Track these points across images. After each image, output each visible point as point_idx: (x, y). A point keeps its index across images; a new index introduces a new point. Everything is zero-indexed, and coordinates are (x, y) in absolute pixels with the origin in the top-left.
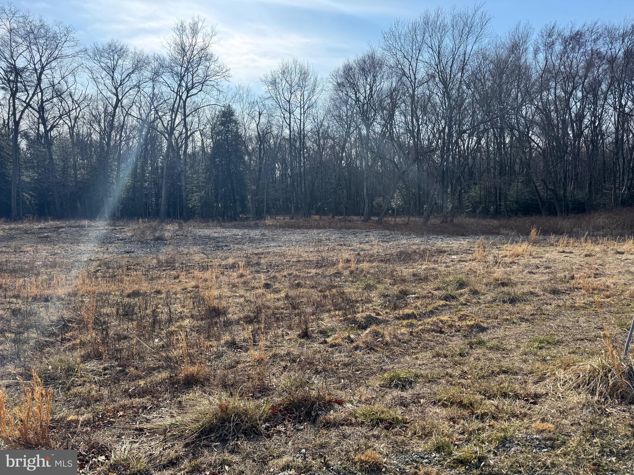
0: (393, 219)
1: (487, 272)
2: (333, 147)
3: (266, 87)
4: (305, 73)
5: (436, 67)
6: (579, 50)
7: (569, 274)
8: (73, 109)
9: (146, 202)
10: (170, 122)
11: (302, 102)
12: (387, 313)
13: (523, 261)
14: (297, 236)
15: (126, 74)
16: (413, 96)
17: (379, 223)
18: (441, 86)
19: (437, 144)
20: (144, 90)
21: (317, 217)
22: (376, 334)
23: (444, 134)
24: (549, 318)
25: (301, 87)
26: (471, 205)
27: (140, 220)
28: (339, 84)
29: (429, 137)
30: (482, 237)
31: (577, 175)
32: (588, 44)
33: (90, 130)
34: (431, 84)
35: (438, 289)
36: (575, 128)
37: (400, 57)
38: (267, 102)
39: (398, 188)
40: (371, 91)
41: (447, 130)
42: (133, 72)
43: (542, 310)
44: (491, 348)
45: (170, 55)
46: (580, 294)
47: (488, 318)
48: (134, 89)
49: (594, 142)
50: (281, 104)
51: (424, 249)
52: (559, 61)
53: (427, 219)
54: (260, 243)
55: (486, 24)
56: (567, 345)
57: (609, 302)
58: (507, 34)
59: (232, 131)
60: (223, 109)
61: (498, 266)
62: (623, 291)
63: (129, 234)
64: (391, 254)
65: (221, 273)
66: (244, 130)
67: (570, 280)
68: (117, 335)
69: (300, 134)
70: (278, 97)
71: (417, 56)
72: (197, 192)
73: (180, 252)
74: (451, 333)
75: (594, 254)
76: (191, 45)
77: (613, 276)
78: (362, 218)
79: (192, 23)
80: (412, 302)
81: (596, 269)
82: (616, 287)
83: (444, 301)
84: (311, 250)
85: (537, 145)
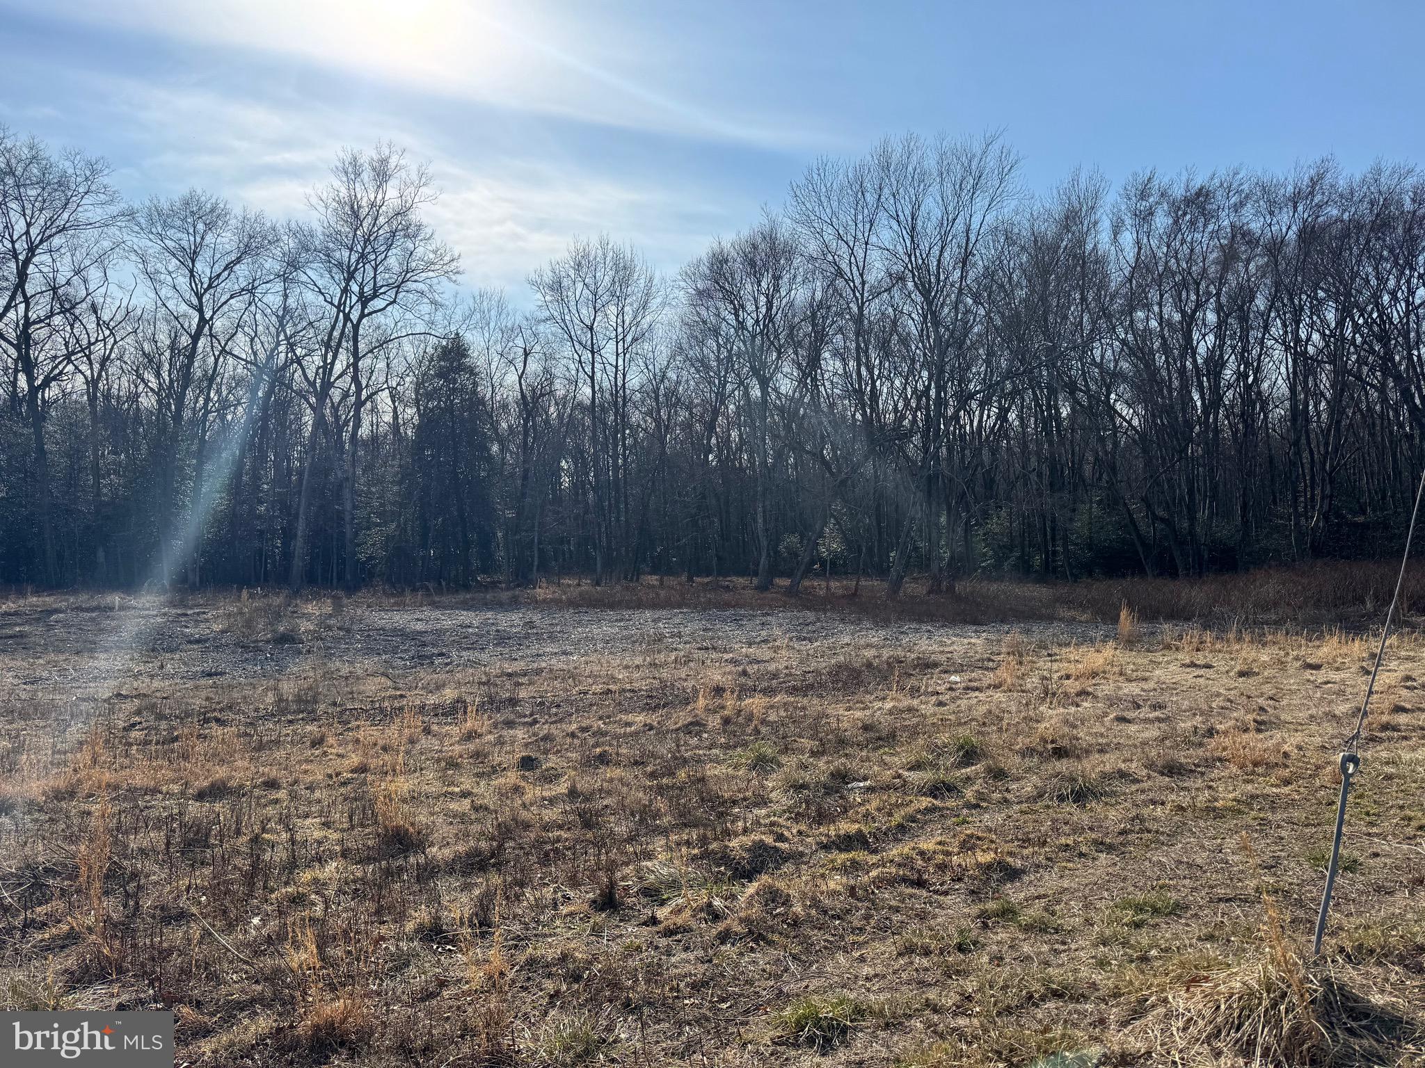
0: (824, 584)
1: (1025, 718)
2: (687, 426)
3: (539, 296)
4: (625, 268)
5: (907, 260)
6: (1205, 226)
7: (1203, 723)
8: (97, 341)
9: (261, 549)
10: (321, 370)
11: (620, 330)
12: (800, 833)
13: (1106, 689)
14: (605, 627)
15: (224, 264)
16: (859, 321)
17: (791, 592)
18: (919, 298)
19: (914, 421)
20: (265, 300)
21: (653, 580)
22: (773, 897)
23: (928, 399)
24: (1158, 841)
25: (619, 297)
26: (991, 553)
27: (245, 593)
28: (700, 293)
29: (896, 405)
30: (1016, 629)
31: (1215, 488)
32: (1223, 214)
33: (136, 387)
34: (896, 292)
35: (917, 766)
36: (1206, 384)
37: (831, 237)
38: (541, 328)
39: (832, 515)
40: (769, 308)
41: (933, 393)
42: (238, 260)
43: (1142, 821)
44: (1028, 928)
45: (326, 225)
46: (1226, 773)
47: (1024, 841)
48: (241, 298)
49: (1247, 417)
50: (573, 333)
51: (890, 658)
52: (1165, 249)
53: (897, 585)
54: (520, 645)
55: (1010, 170)
56: (1196, 914)
57: (1289, 795)
58: (1055, 192)
59: (463, 389)
60: (444, 343)
61: (1051, 703)
62: (1318, 767)
63: (217, 627)
64: (817, 672)
65: (425, 729)
66: (490, 389)
67: (1205, 740)
68: (162, 909)
69: (617, 397)
70: (567, 317)
71: (866, 235)
72: (377, 525)
73: (332, 673)
74: (941, 885)
75: (1257, 670)
76: (373, 205)
77: (1298, 726)
78: (755, 581)
79: (375, 158)
80: (859, 800)
81: (1262, 709)
82: (1304, 756)
83: (929, 799)
84: (637, 662)
85: (1129, 423)
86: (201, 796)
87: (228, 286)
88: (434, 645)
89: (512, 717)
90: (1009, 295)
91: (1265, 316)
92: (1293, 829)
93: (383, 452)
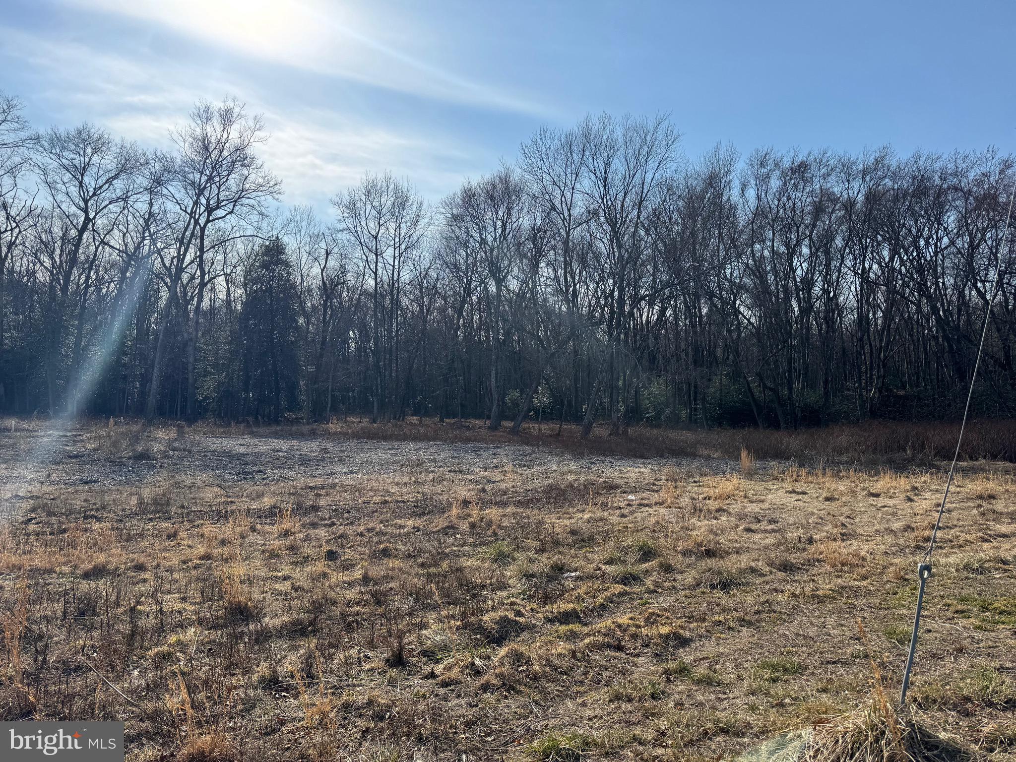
0: (537, 426)
1: (682, 528)
2: (442, 310)
3: (339, 212)
4: (402, 196)
5: (600, 201)
6: (804, 188)
7: (804, 534)
8: (6, 230)
9: (124, 389)
10: (175, 260)
11: (397, 240)
12: (532, 610)
13: (735, 508)
14: (381, 454)
15: (104, 179)
16: (566, 242)
17: (514, 431)
18: (608, 228)
19: (602, 315)
20: (135, 206)
21: (415, 419)
22: (518, 658)
23: (612, 299)
24: (781, 619)
25: (398, 218)
26: (653, 407)
27: (111, 421)
28: (454, 217)
29: (590, 302)
30: (671, 462)
31: (806, 367)
32: (816, 181)
33: (34, 266)
34: (593, 224)
35: (610, 562)
36: (801, 296)
37: (548, 183)
38: (339, 235)
39: (544, 378)
40: (504, 230)
41: (616, 294)
42: (116, 177)
43: (770, 605)
44: (699, 682)
45: (184, 154)
46: (823, 570)
47: (689, 618)
48: (117, 204)
49: (829, 321)
50: (362, 240)
51: (585, 481)
52: (776, 203)
53: (588, 429)
54: (318, 465)
55: (673, 142)
56: (813, 673)
57: (867, 587)
58: (702, 159)
59: (280, 278)
60: (267, 244)
61: (699, 517)
62: (885, 567)
63: (90, 446)
64: (535, 490)
65: (251, 528)
66: (300, 278)
67: (807, 546)
68: (64, 663)
69: (393, 288)
70: (359, 229)
71: (573, 182)
72: (213, 374)
73: (179, 483)
74: (634, 649)
75: (837, 497)
76: (219, 142)
77: (868, 538)
78: (489, 423)
79: (223, 108)
80: (572, 586)
81: (843, 525)
82: (874, 559)
83: (622, 586)
84: (405, 481)
85: (748, 320)
86: (86, 576)
87: (107, 195)
88: (254, 464)
89: (316, 520)
90: (669, 230)
91: (842, 252)
92: (871, 612)
93: (218, 321)
